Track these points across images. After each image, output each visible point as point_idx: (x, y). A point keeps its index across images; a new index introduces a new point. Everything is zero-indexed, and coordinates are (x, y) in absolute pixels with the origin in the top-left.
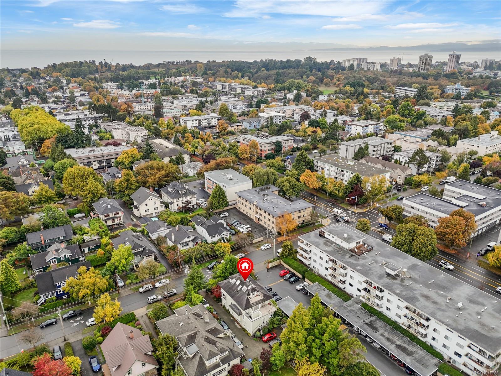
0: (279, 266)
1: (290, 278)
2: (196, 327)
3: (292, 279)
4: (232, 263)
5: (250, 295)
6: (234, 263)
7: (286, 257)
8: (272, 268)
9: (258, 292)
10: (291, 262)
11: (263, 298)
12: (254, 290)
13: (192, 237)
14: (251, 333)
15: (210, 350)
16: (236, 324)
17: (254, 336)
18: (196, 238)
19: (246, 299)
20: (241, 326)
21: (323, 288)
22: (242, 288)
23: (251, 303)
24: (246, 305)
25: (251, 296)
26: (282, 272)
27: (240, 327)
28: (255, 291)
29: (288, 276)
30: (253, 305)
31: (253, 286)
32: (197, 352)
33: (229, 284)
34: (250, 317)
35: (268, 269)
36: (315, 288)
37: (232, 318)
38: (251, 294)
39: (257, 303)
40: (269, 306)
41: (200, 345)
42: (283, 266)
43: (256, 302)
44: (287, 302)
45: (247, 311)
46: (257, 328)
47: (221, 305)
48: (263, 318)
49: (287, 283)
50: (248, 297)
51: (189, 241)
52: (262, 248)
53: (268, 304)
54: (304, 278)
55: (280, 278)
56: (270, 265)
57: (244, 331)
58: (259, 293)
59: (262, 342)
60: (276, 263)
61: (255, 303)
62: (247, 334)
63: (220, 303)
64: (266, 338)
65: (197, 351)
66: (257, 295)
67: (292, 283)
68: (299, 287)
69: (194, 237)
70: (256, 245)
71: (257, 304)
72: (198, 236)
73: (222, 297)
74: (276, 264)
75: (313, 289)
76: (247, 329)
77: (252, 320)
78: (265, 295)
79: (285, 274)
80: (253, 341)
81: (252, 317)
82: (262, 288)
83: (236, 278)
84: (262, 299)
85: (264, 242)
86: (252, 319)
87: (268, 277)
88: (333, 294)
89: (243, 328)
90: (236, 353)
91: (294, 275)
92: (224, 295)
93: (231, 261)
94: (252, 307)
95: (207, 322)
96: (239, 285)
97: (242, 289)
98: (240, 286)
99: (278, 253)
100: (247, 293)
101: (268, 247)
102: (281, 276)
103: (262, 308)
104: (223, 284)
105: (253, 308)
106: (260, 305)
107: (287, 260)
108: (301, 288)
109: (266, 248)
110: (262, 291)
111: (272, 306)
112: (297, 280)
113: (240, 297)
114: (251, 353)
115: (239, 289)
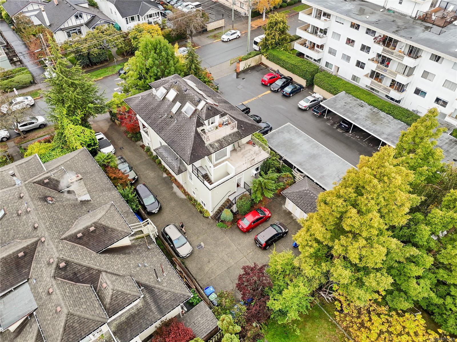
0: (259, 67)
1: (283, 87)
2: (35, 228)
3: (288, 89)
4: (159, 54)
5: (202, 125)
6: (163, 53)
7: (273, 48)
8: (245, 71)
9: (223, 115)
10: (283, 57)
11: (236, 130)
12: (212, 112)
13: (86, 18)
14: (210, 209)
15: (69, 314)
16: (176, 189)
17: (217, 216)
18: (93, 17)
19: (193, 134)
20: (185, 193)
21: (359, 101)
22: (181, 108)
23: (207, 143)
24: (194, 149)
25: (207, 127)
26: (266, 78)
27: (183, 196)
28: (215, 114)
29: (279, 83)
30: (212, 150)
31: (210, 101)
32: (31, 315)
33: (150, 99)
34: (206, 177)
35: (238, 74)
36: (340, 104)
37: (165, 175)
38: (206, 122)
39: (222, 144)
40: (250, 147)
41: (40, 290)
42: (267, 67)
43: (218, 141)
44: (286, 136)
45: (197, 164)
46: (225, 199)
47: (143, 146)
48: (237, 178)
49: (278, 97)
50: (199, 130)
51: (82, 25)
52: (225, 37)
53: (248, 143)
54: (310, 85)
55: (263, 88)
56: (242, 66)
57: (194, 205)
58: (226, 118)
59: (238, 231)
60: (252, 62)
61: (217, 145)
62: (201, 212)
63: (140, 143)
64: (246, 223)
65: (30, 310)
66: (221, 125)
67: (286, 96)
68: (304, 104)
69: (89, 17)
70: (212, 34)
71: (222, 146)
72: (99, 15)
73: (141, 131)
74: (253, 64)
75: (339, 106)
76: (199, 201)
77: (210, 187)
78: (240, 124)
79: (273, 80)
80: (216, 230)
81: (212, 178)
82: (232, 108)
83: (166, 85)
84: (234, 134)
85: (227, 28)
86: (210, 182)
87: (239, 87)
88: (382, 114)
89: (191, 199)
90: (166, 297)
91: (289, 81)
92: (144, 127)
93: (155, 49)
94: (209, 154)
95: (83, 202)
96: (174, 101)
97: (183, 110)
98: (178, 104)
99: (256, 43)
100: (195, 119)
101: (235, 36)
102: (265, 85)
103: (234, 154)
104: (137, 101)
105: (213, 156)
106: (229, 148)
107: (275, 53)
108: (308, 104)
109: (231, 37)
110: (234, 114)
111: (257, 148)
112: (297, 91)
113: (178, 130)
114: (211, 265)
115: (174, 110)
